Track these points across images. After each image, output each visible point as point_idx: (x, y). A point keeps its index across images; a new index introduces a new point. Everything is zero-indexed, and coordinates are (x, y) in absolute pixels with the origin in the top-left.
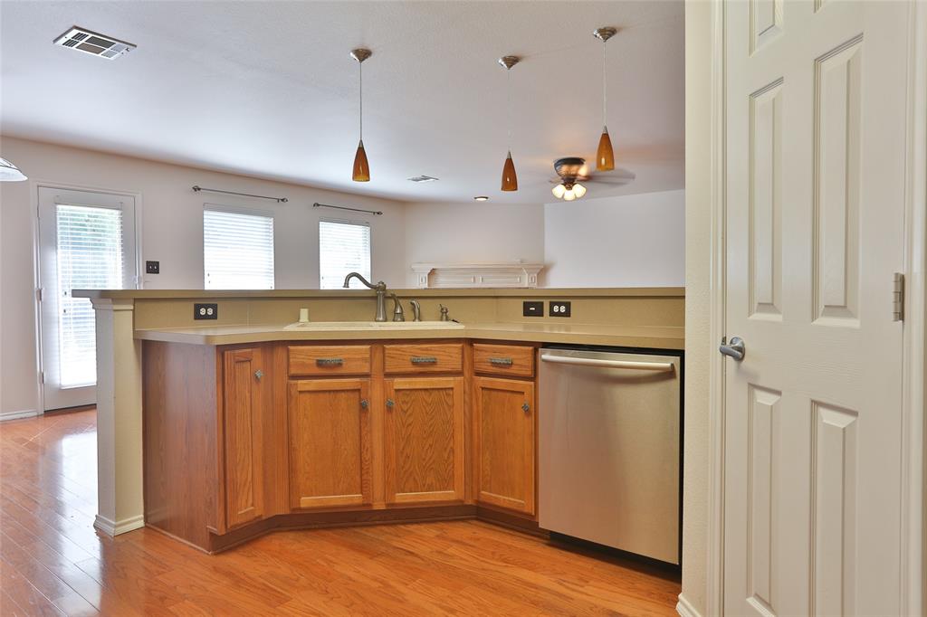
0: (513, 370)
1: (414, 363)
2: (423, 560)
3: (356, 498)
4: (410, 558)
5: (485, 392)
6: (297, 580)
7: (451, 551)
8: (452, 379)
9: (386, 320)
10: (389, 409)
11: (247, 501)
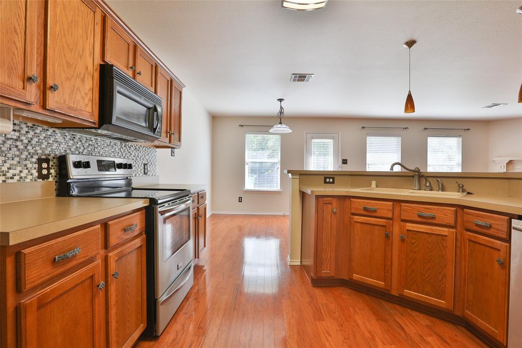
0: (491, 232)
1: (420, 216)
2: (406, 335)
3: (381, 284)
4: (399, 330)
5: (471, 243)
6: (334, 313)
7: (429, 339)
8: (446, 229)
9: (420, 189)
10: (403, 240)
11: (327, 267)
